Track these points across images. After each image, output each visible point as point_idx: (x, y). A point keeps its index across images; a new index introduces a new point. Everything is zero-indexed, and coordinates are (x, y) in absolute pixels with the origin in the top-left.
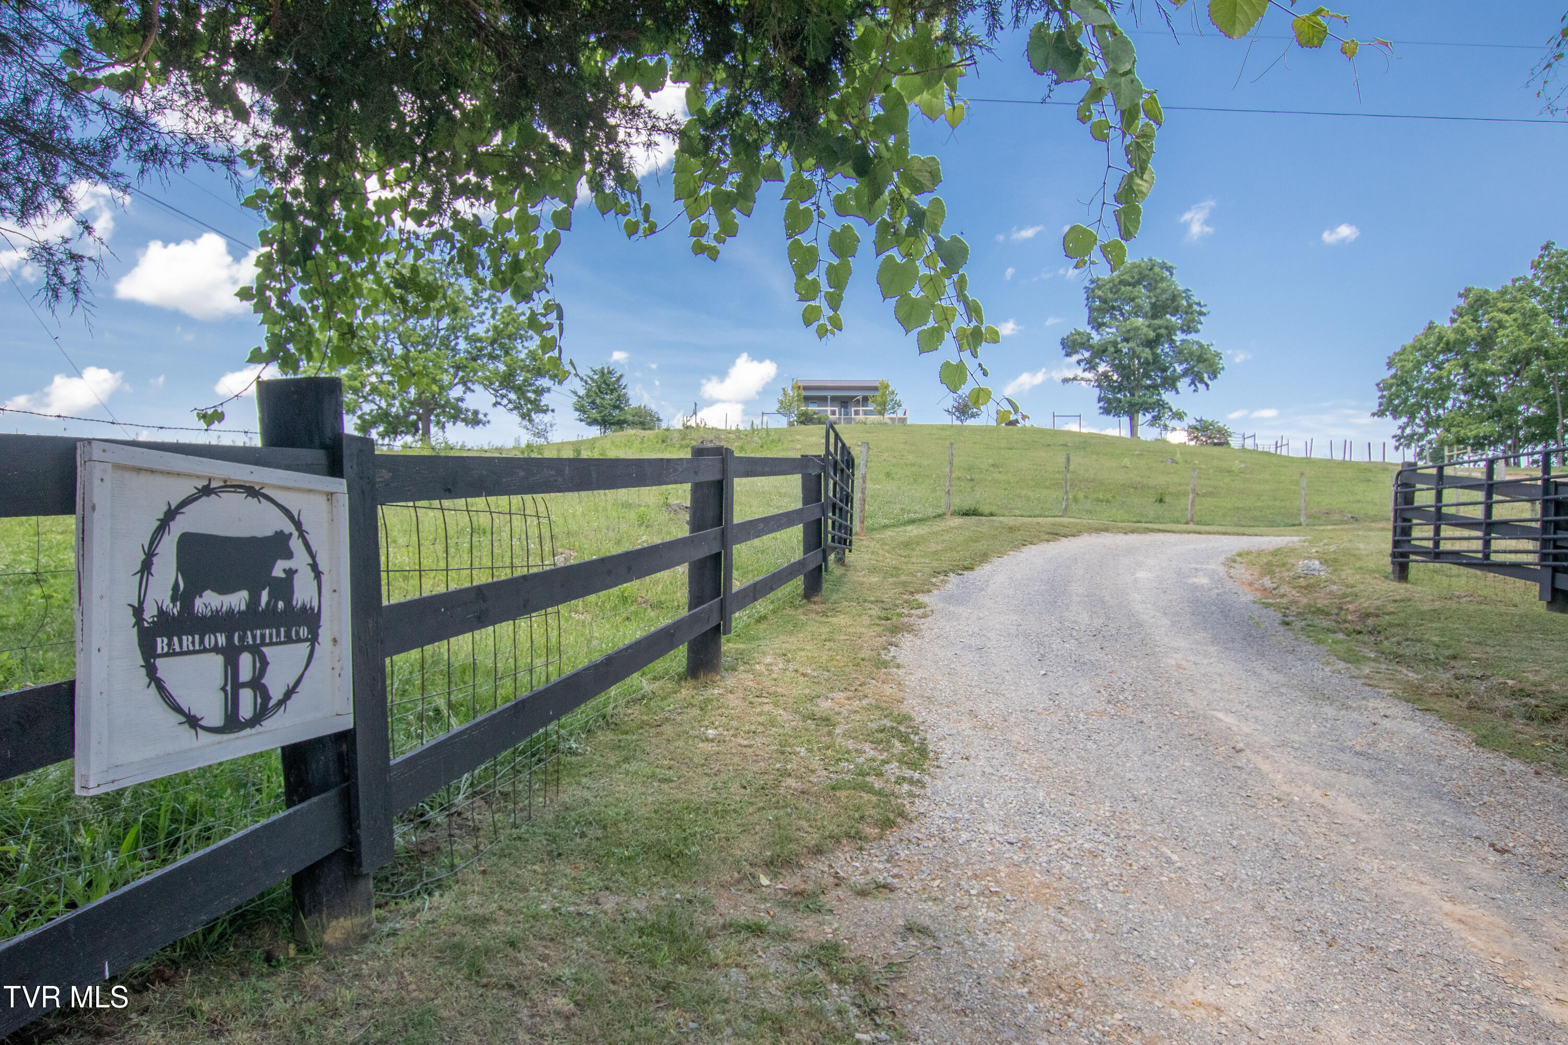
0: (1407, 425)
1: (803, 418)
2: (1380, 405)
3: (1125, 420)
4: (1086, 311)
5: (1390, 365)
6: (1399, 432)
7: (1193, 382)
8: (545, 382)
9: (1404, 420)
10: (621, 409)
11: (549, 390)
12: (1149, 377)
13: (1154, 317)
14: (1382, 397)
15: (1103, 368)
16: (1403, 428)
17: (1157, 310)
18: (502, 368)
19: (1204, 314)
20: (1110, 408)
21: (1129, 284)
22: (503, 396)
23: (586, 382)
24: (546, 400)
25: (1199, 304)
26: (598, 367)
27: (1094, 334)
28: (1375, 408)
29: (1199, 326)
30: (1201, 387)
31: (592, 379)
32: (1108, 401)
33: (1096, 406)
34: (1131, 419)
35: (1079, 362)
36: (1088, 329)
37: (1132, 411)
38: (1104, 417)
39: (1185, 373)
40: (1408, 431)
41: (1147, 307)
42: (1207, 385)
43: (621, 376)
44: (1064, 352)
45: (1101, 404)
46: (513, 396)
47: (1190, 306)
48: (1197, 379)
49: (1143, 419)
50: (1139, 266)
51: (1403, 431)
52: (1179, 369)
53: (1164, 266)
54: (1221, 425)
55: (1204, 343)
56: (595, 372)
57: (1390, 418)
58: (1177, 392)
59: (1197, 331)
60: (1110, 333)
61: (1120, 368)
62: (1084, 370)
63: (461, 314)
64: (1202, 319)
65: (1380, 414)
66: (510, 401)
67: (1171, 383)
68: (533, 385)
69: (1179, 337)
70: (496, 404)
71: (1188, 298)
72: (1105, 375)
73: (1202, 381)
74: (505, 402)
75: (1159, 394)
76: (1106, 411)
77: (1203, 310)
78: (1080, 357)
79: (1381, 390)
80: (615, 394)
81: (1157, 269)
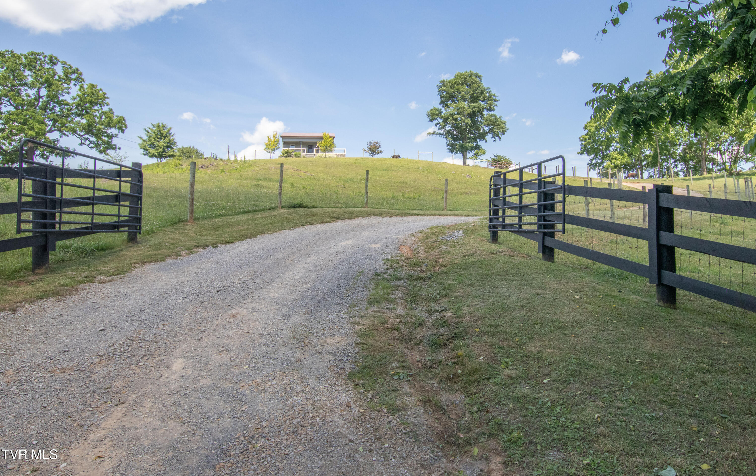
0: (593, 158)
1: (285, 155)
2: (581, 148)
3: (460, 155)
4: (439, 97)
5: (585, 128)
6: (590, 162)
7: (493, 137)
8: (114, 131)
9: (593, 156)
10: (172, 148)
11: (116, 136)
12: (472, 133)
13: (472, 102)
14: (582, 144)
15: (448, 128)
16: (591, 160)
17: (474, 99)
18: (84, 121)
19: (497, 101)
20: (452, 149)
21: (459, 84)
22: (86, 139)
23: (148, 132)
24: (115, 141)
25: (494, 95)
26: (155, 123)
27: (443, 110)
28: (579, 150)
29: (495, 108)
30: (497, 138)
31: (152, 130)
32: (452, 145)
33: (446, 148)
34: (463, 155)
35: (436, 125)
36: (440, 107)
37: (463, 150)
38: (450, 154)
39: (489, 132)
40: (594, 161)
41: (468, 96)
42: (500, 139)
43: (171, 128)
44: (428, 119)
45: (448, 147)
46: (93, 139)
47: (490, 97)
48: (495, 135)
49: (469, 155)
50: (464, 75)
51: (592, 162)
52: (486, 129)
53: (477, 76)
54: (507, 158)
55: (498, 116)
56: (154, 126)
57: (586, 154)
58: (486, 142)
59: (493, 110)
60: (452, 109)
61: (456, 127)
62: (439, 129)
63: (53, 88)
64: (496, 103)
65: (582, 153)
66: (91, 142)
67: (482, 136)
68: (106, 132)
69: (485, 113)
70: (81, 144)
71: (489, 92)
72: (449, 132)
73: (497, 136)
74: (88, 142)
75: (477, 142)
76: (452, 151)
77: (497, 99)
78: (436, 122)
79: (582, 141)
80: (167, 140)
81: (473, 77)
